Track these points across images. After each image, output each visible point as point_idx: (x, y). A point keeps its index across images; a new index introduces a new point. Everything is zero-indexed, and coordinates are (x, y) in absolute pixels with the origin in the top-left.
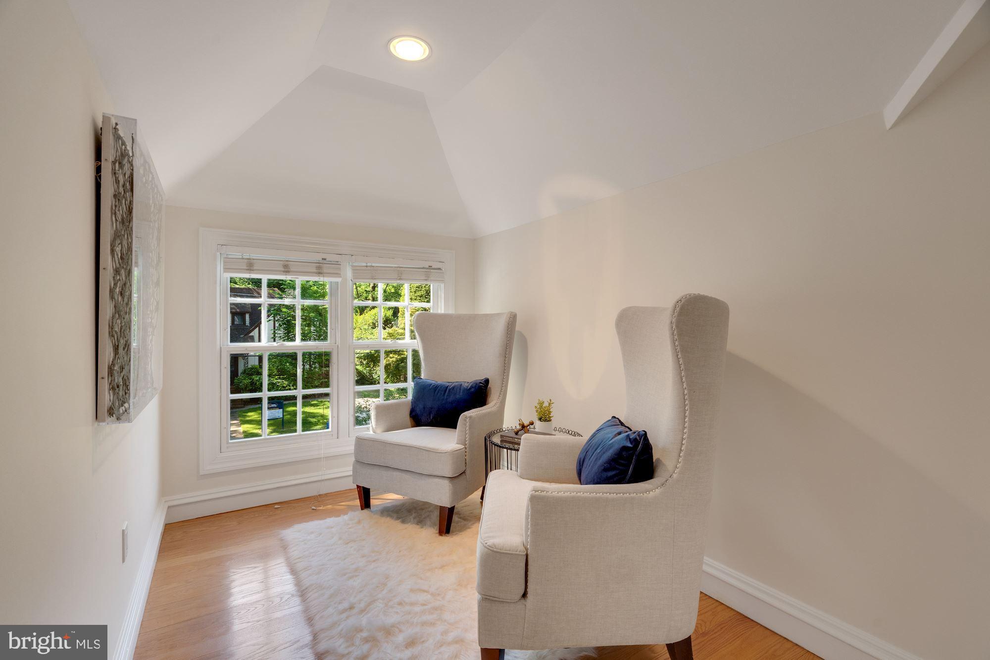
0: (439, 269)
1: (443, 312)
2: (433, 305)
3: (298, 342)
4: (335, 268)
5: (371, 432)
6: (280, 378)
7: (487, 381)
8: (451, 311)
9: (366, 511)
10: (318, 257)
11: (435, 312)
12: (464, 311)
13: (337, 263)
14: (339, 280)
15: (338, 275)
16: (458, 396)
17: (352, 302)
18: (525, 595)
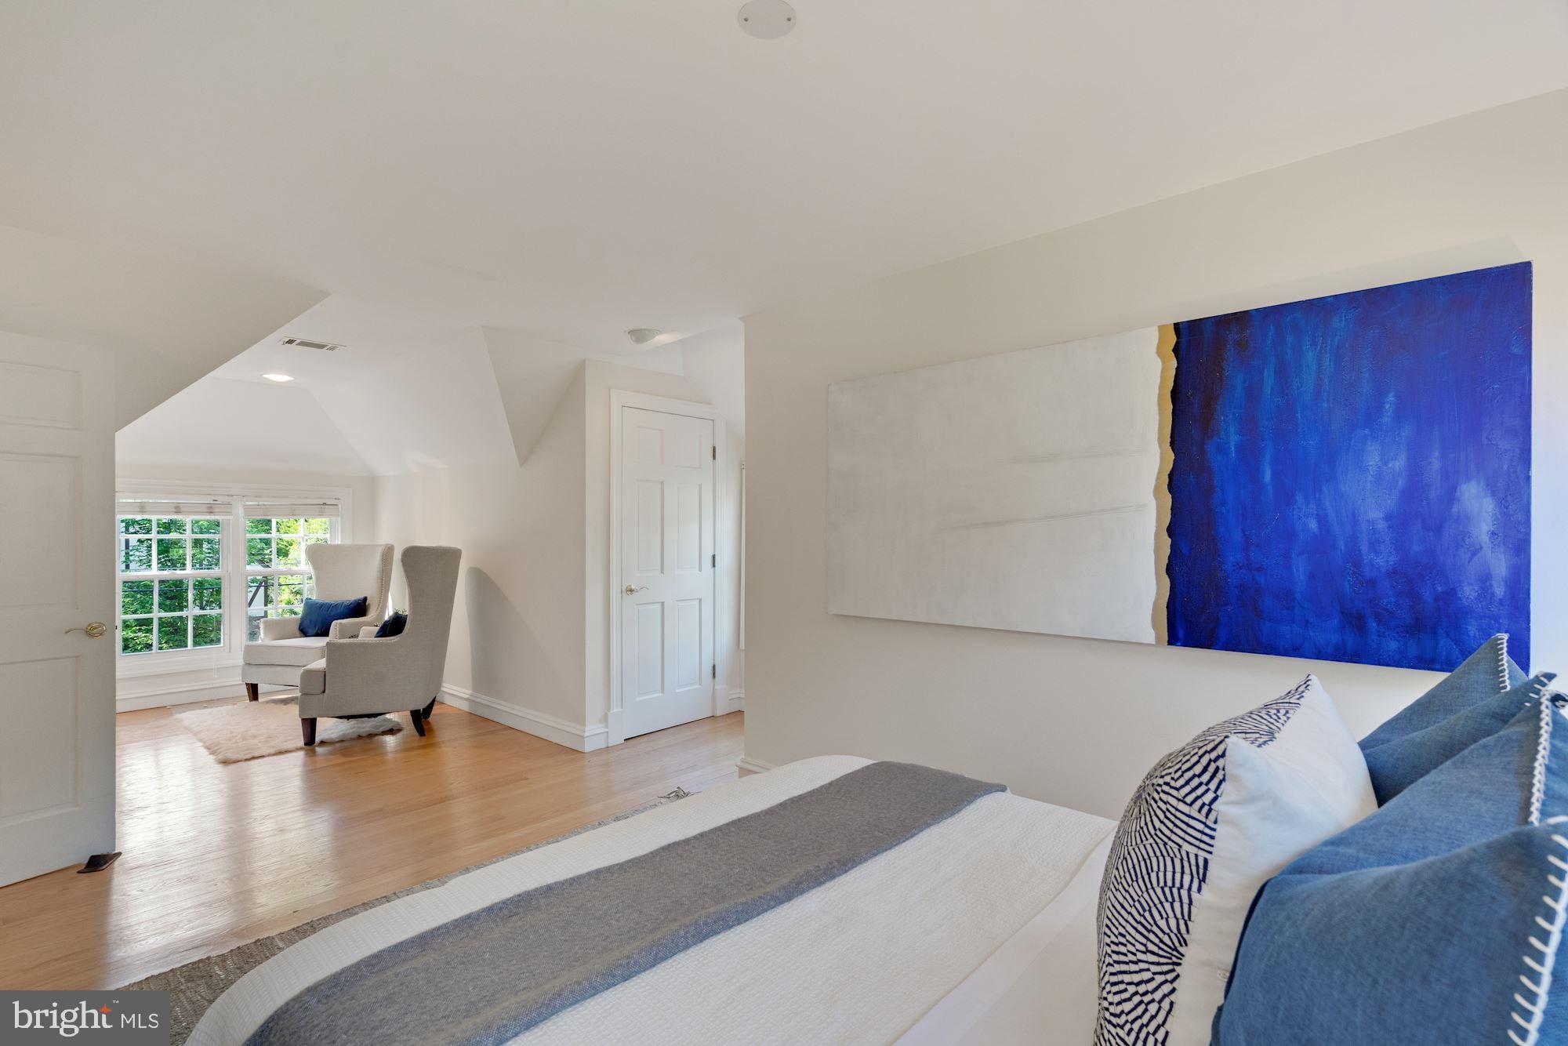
0: (336, 505)
1: (340, 543)
2: (331, 535)
3: (189, 570)
4: (227, 507)
5: (260, 641)
6: (140, 630)
7: (365, 599)
8: (348, 542)
9: (254, 702)
10: (209, 500)
11: (333, 543)
12: (361, 541)
13: (229, 504)
14: (231, 517)
15: (229, 513)
16: (339, 611)
17: (245, 536)
18: (324, 692)
